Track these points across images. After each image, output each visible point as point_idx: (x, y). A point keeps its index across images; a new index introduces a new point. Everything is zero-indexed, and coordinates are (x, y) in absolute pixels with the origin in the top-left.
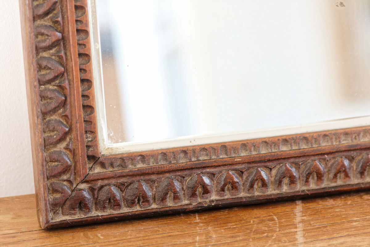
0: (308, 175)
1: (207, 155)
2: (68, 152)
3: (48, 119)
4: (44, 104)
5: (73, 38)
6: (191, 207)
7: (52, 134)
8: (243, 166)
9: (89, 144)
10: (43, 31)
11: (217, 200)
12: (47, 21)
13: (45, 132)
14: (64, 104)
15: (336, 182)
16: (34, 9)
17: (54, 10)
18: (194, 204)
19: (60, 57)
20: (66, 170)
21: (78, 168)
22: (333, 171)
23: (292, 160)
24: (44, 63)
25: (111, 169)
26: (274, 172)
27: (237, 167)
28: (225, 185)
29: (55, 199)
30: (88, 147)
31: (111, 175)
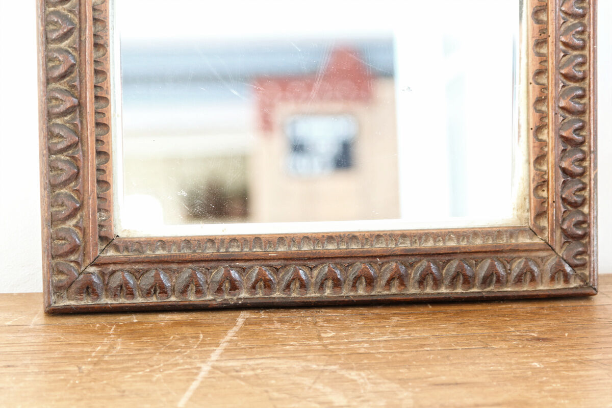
0: (357, 279)
1: (238, 247)
2: (78, 230)
3: (57, 192)
4: (54, 176)
5: (90, 106)
6: (214, 303)
7: (61, 209)
8: (279, 262)
9: (102, 223)
10: (58, 95)
11: (245, 298)
12: (62, 85)
13: (53, 206)
14: (76, 176)
15: (389, 290)
16: (47, 70)
17: (71, 73)
18: (219, 300)
19: (75, 125)
20: (74, 250)
21: (87, 249)
22: (388, 276)
23: (337, 261)
24: (56, 130)
25: (125, 253)
26: (315, 272)
27: (271, 263)
28: (256, 282)
29: (60, 281)
30: (101, 226)
31: (124, 259)
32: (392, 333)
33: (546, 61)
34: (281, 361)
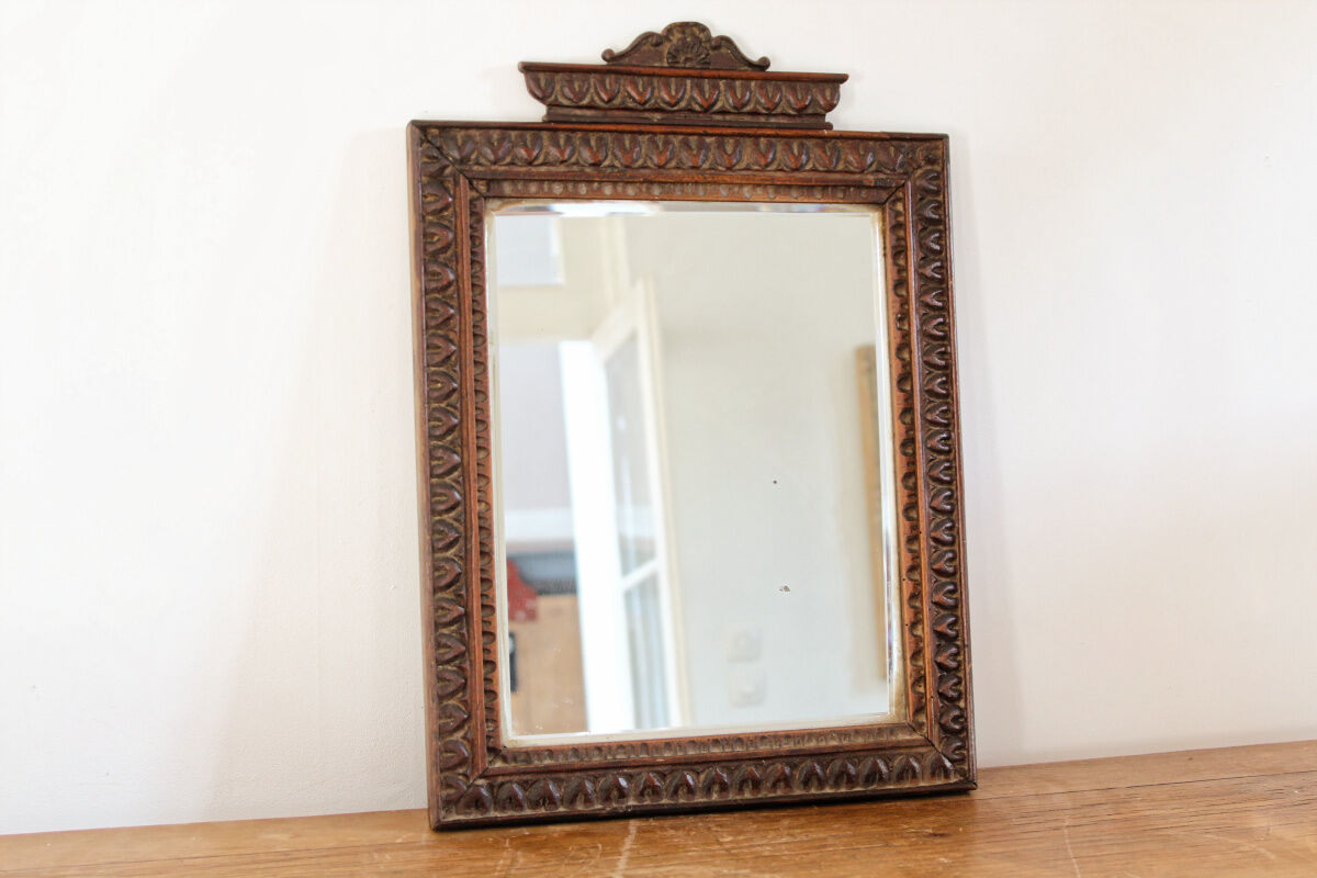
0: (743, 782)
1: (625, 753)
2: (465, 742)
3: (445, 703)
4: (441, 687)
5: (477, 615)
6: (603, 812)
7: (449, 720)
8: (665, 768)
9: (491, 734)
10: (445, 605)
11: (634, 806)
12: (448, 595)
13: (440, 718)
14: (464, 687)
15: (775, 792)
16: (435, 580)
17: (458, 581)
18: (608, 809)
19: (463, 635)
20: (463, 762)
21: (476, 760)
22: (772, 779)
23: (724, 764)
24: (444, 641)
25: (513, 764)
26: (702, 777)
27: (659, 769)
28: (645, 788)
29: (448, 795)
30: (489, 737)
31: (514, 770)
32: (788, 835)
33: (919, 557)
34: (691, 867)
